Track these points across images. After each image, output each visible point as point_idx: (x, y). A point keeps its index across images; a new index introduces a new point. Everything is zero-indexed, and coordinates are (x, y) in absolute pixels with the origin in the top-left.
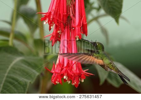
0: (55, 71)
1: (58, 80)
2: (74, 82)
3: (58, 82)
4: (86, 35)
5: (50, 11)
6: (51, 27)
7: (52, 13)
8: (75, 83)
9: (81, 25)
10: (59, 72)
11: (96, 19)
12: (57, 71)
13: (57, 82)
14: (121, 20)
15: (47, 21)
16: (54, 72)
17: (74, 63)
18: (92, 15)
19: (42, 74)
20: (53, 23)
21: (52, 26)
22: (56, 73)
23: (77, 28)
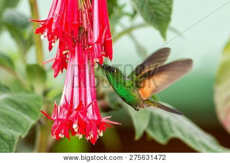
0: (57, 116)
1: (63, 131)
2: (90, 136)
3: (63, 134)
4: (111, 59)
5: (50, 17)
6: (53, 44)
7: (55, 21)
8: (92, 136)
9: (103, 41)
10: (65, 118)
11: (128, 31)
12: (61, 117)
13: (60, 135)
14: (169, 34)
15: (46, 34)
16: (55, 118)
17: (90, 104)
18: (122, 25)
19: (39, 122)
20: (56, 37)
21: (54, 42)
22: (59, 120)
23: (96, 46)
